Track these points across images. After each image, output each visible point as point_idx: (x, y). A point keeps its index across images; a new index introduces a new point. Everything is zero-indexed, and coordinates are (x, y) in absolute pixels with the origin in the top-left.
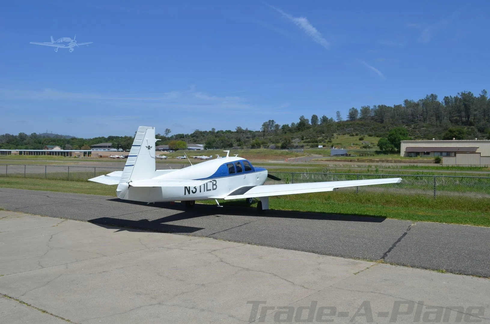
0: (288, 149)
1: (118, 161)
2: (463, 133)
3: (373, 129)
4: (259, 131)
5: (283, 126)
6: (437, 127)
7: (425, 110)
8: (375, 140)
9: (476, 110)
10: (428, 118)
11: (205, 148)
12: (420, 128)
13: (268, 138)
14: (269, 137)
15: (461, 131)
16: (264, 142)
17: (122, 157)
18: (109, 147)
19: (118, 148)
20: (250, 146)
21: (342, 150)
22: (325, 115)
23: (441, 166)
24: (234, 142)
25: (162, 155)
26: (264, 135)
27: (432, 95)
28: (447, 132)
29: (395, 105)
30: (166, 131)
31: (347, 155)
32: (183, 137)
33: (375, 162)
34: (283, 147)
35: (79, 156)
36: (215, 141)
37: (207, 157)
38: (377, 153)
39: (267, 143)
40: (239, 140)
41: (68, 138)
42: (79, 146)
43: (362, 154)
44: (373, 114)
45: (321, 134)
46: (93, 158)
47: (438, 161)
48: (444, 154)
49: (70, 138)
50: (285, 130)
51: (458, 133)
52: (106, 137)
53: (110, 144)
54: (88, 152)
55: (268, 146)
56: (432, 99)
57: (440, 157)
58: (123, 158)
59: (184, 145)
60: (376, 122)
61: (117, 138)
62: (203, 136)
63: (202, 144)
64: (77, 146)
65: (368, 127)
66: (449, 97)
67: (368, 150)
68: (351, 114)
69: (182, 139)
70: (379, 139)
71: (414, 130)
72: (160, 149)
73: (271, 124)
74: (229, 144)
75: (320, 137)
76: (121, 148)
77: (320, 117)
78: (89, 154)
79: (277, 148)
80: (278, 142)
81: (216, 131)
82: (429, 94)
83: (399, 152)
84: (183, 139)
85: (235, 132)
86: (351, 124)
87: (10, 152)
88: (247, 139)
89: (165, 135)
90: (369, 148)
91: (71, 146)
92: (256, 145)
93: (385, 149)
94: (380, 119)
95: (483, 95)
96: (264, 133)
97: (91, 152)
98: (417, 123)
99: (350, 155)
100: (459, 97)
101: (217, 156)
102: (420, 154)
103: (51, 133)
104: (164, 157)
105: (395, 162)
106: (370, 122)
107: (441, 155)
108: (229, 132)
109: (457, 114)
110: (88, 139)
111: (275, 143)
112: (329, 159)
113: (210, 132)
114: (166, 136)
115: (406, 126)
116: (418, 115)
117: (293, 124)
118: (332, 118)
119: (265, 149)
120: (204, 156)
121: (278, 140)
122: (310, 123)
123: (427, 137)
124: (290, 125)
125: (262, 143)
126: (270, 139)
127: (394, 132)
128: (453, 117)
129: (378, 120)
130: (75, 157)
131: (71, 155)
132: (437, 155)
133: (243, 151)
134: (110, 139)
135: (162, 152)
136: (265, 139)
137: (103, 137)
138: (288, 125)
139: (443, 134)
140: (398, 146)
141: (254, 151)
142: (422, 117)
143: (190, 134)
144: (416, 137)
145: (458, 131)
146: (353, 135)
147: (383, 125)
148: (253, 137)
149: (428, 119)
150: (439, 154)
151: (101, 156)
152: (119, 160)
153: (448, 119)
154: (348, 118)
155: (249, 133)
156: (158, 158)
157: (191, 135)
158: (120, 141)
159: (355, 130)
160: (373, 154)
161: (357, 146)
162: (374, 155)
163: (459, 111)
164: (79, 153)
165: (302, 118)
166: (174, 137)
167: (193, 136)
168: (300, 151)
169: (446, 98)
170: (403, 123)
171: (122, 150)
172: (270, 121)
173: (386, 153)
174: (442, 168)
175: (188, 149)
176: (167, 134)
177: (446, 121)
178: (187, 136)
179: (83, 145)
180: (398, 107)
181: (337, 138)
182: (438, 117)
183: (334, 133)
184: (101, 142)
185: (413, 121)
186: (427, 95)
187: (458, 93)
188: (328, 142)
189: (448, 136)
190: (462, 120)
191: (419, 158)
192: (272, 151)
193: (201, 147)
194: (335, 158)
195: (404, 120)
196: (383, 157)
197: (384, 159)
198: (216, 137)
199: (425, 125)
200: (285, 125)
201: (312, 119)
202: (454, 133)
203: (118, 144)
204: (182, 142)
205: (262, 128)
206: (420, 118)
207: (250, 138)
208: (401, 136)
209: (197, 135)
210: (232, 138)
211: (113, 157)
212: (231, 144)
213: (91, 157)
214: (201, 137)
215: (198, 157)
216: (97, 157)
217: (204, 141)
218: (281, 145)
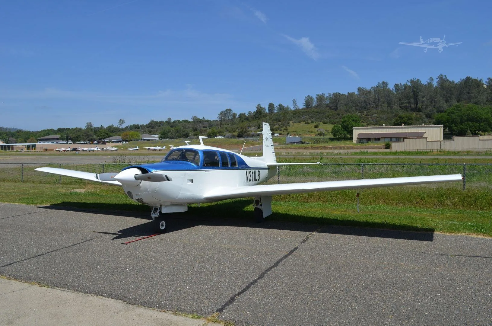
0: (244, 138)
1: (65, 155)
2: (412, 119)
3: (328, 116)
4: (217, 120)
5: (240, 114)
6: (388, 113)
7: (377, 97)
8: (330, 127)
9: (423, 97)
10: (379, 105)
11: (160, 138)
12: (372, 115)
14: (225, 126)
15: (410, 117)
16: (220, 131)
17: (69, 149)
18: (57, 139)
19: (67, 140)
20: (206, 135)
21: (297, 138)
22: (281, 103)
23: (390, 151)
24: (191, 131)
25: (112, 147)
26: (221, 124)
27: (383, 83)
28: (397, 118)
29: (348, 92)
30: (120, 122)
31: (301, 142)
32: (139, 128)
33: (329, 148)
34: (240, 136)
35: (22, 150)
36: (170, 131)
37: (160, 148)
38: (332, 139)
39: (223, 133)
40: (195, 130)
41: (12, 131)
42: (24, 139)
43: (316, 141)
44: (327, 102)
45: (277, 122)
46: (38, 152)
47: (388, 146)
48: (394, 139)
49: (15, 131)
50: (242, 119)
51: (407, 119)
52: (56, 128)
53: (58, 136)
54: (32, 145)
55: (225, 135)
56: (384, 87)
57: (390, 143)
58: (70, 151)
59: (138, 136)
60: (331, 109)
61: (67, 129)
62: (159, 126)
63: (157, 134)
64: (22, 139)
65: (323, 115)
66: (399, 84)
67: (322, 137)
68: (307, 102)
69: (137, 129)
70: (332, 126)
71: (367, 116)
72: (113, 140)
73: (228, 113)
74: (185, 134)
75: (277, 125)
76: (71, 141)
77: (276, 105)
78: (32, 147)
79: (234, 137)
80: (234, 131)
81: (172, 121)
82: (381, 82)
83: (351, 139)
84: (139, 130)
85: (192, 122)
86: (307, 112)
88: (203, 129)
89: (119, 126)
90: (324, 135)
91: (15, 139)
92: (212, 134)
93: (339, 136)
94: (335, 107)
95: (430, 83)
96: (220, 122)
97: (35, 145)
98: (370, 109)
99: (304, 142)
100: (409, 84)
101: (171, 146)
102: (371, 140)
104: (114, 148)
105: (348, 148)
106: (325, 109)
107: (391, 140)
108: (186, 121)
109: (407, 101)
110: (36, 132)
111: (232, 132)
112: (284, 147)
113: (166, 122)
114: (120, 127)
115: (360, 112)
116: (371, 102)
118: (288, 106)
119: (221, 138)
120: (157, 147)
121: (234, 129)
122: (267, 111)
123: (378, 123)
124: (247, 114)
125: (218, 132)
126: (226, 128)
127: (346, 119)
128: (403, 103)
129: (333, 108)
130: (17, 151)
131: (13, 149)
132: (387, 141)
134: (59, 131)
135: (116, 144)
136: (222, 128)
137: (52, 130)
138: (244, 114)
139: (394, 121)
140: (351, 133)
141: (209, 141)
142: (374, 104)
143: (145, 124)
144: (368, 124)
145: (407, 117)
146: (308, 123)
147: (337, 112)
148: (210, 127)
149: (380, 106)
150: (389, 139)
151: (46, 150)
152: (65, 152)
153: (398, 105)
154: (304, 105)
155: (206, 122)
156: (107, 150)
157: (147, 125)
158: (69, 133)
159: (310, 117)
160: (327, 141)
161: (312, 133)
162: (327, 142)
163: (408, 98)
164: (22, 146)
165: (258, 107)
166: (129, 128)
167: (148, 126)
168: (256, 140)
169: (396, 85)
170: (356, 110)
171: (71, 142)
172: (227, 110)
173: (339, 139)
174: (391, 153)
175: (141, 140)
176: (121, 125)
177: (396, 107)
178: (142, 126)
179: (29, 138)
180: (351, 95)
181: (293, 126)
182: (389, 104)
183: (290, 120)
184: (49, 135)
185: (365, 108)
186: (379, 83)
188: (284, 130)
189: (398, 122)
190: (410, 106)
191: (370, 144)
192: (229, 140)
193: (156, 137)
194: (290, 146)
195: (357, 108)
196: (336, 143)
197: (337, 146)
198: (172, 127)
199: (377, 112)
200: (242, 114)
201: (269, 108)
202: (403, 119)
203: (67, 136)
204: (137, 133)
205: (219, 117)
206: (372, 105)
207: (206, 128)
208: (353, 123)
209: (152, 125)
210: (189, 127)
211: (59, 150)
212: (187, 133)
213: (35, 151)
214: (157, 127)
215: (151, 148)
216: (41, 150)
217: (159, 131)
218: (238, 134)
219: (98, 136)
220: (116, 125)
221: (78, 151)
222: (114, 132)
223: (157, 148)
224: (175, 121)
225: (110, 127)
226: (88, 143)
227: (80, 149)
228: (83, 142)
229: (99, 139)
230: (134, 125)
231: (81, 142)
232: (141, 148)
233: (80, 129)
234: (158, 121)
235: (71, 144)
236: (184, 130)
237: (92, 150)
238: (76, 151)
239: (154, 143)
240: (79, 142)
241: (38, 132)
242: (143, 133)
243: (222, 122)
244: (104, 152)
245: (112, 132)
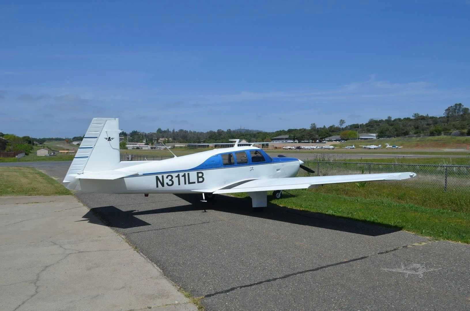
11: (379, 137)
13: (452, 124)
16: (446, 129)
17: (293, 147)
19: (294, 140)
20: (429, 133)
24: (412, 129)
25: (330, 145)
26: (448, 120)
30: (341, 122)
32: (358, 127)
36: (388, 130)
37: (376, 146)
39: (450, 130)
40: (417, 128)
41: (254, 133)
49: (257, 132)
52: (286, 130)
53: (287, 136)
55: (451, 133)
58: (295, 149)
59: (355, 135)
61: (296, 130)
62: (379, 125)
63: (376, 133)
64: (261, 139)
69: (356, 129)
72: (332, 139)
73: (458, 108)
74: (405, 133)
78: (266, 145)
79: (462, 134)
80: (463, 128)
81: (393, 119)
84: (358, 129)
85: (415, 119)
87: (209, 145)
88: (426, 126)
89: (339, 126)
91: (255, 139)
92: (435, 132)
96: (447, 118)
97: (269, 144)
101: (387, 145)
103: (243, 128)
104: (332, 147)
108: (408, 119)
110: (271, 133)
111: (460, 129)
113: (386, 120)
114: (341, 127)
119: (445, 136)
121: (464, 125)
125: (443, 130)
126: (454, 125)
133: (418, 139)
134: (289, 131)
135: (334, 143)
136: (449, 125)
137: (283, 131)
141: (432, 139)
143: (364, 124)
148: (434, 124)
151: (276, 148)
152: (291, 150)
155: (430, 119)
156: (326, 148)
157: (366, 124)
158: (296, 133)
166: (349, 127)
167: (367, 125)
171: (297, 141)
172: (456, 105)
175: (359, 139)
176: (341, 125)
178: (362, 126)
179: (265, 138)
184: (281, 135)
192: (454, 138)
193: (374, 136)
198: (391, 125)
203: (294, 136)
204: (355, 132)
205: (445, 113)
207: (430, 125)
209: (371, 124)
210: (410, 126)
211: (285, 148)
212: (407, 131)
213: (268, 149)
214: (376, 126)
215: (368, 146)
216: (272, 148)
217: (377, 130)
218: (468, 131)
219: (320, 136)
220: (337, 125)
221: (301, 149)
222: (334, 132)
223: (373, 147)
224: (396, 119)
225: (331, 127)
226: (311, 142)
227: (302, 148)
228: (307, 141)
229: (321, 138)
230: (354, 125)
231: (305, 141)
232: (357, 147)
233: (305, 130)
234: (378, 120)
235: (296, 142)
236: (404, 128)
237: (311, 148)
238: (300, 149)
239: (371, 142)
240: (303, 141)
241: (273, 133)
242: (362, 132)
243: (449, 118)
244: (322, 150)
245: (333, 131)
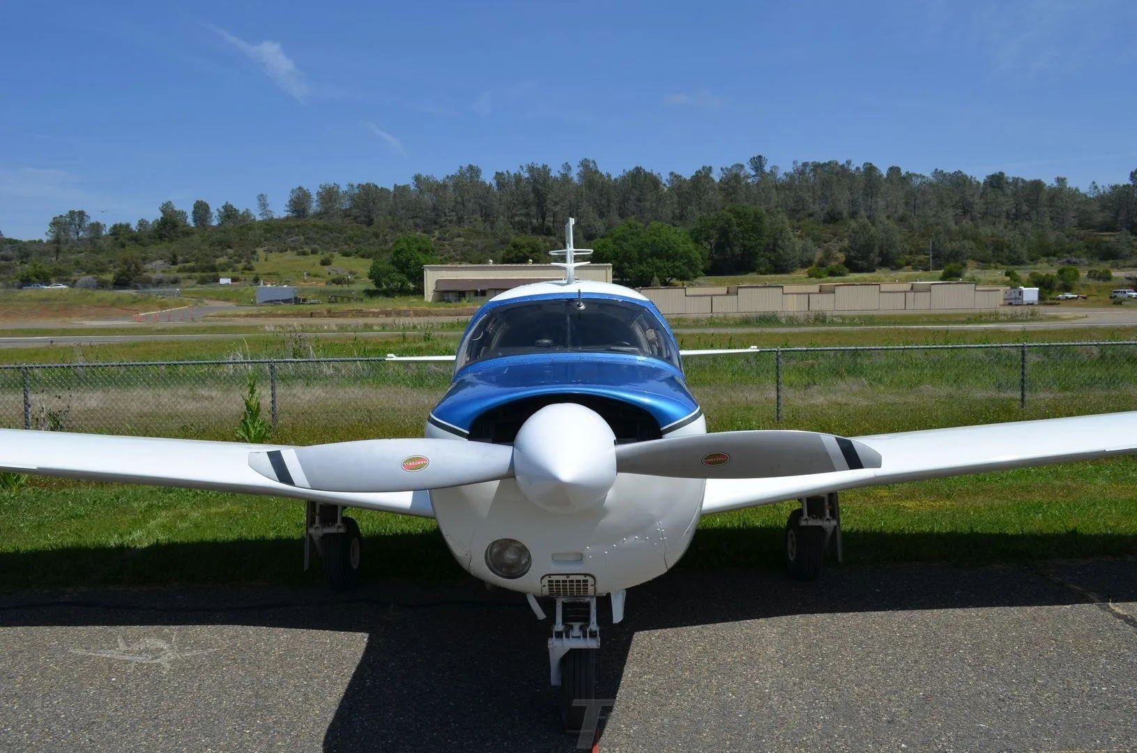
0: (136, 288)
3: (351, 239)
4: (41, 241)
5: (115, 227)
6: (486, 236)
7: (459, 200)
8: (362, 266)
9: (556, 204)
10: (466, 217)
12: (453, 238)
13: (71, 259)
14: (73, 257)
15: (536, 246)
16: (60, 270)
20: (18, 280)
21: (286, 290)
22: (230, 203)
26: (58, 251)
27: (471, 167)
28: (510, 247)
29: (395, 185)
31: (297, 301)
33: (371, 315)
34: (120, 283)
38: (370, 294)
39: (70, 274)
43: (334, 298)
44: (347, 205)
45: (222, 249)
50: (122, 239)
51: (529, 249)
55: (75, 281)
56: (471, 177)
60: (357, 223)
65: (339, 235)
66: (506, 173)
67: (345, 287)
68: (295, 202)
70: (369, 262)
71: (441, 242)
73: (77, 222)
75: (222, 256)
77: (215, 208)
79: (102, 285)
80: (102, 271)
82: (465, 166)
83: (420, 292)
86: (298, 226)
90: (349, 282)
92: (34, 278)
93: (387, 285)
95: (566, 174)
96: (56, 245)
98: (445, 226)
99: (304, 300)
100: (525, 174)
102: (467, 295)
105: (417, 314)
106: (343, 221)
109: (524, 211)
111: (94, 273)
112: (255, 312)
115: (424, 232)
116: (447, 211)
117: (142, 223)
118: (247, 210)
121: (102, 264)
122: (190, 221)
123: (468, 257)
124: (134, 226)
125: (56, 273)
126: (77, 263)
127: (404, 245)
128: (515, 215)
129: (360, 219)
136: (62, 262)
138: (128, 226)
139: (501, 253)
140: (419, 278)
141: (30, 296)
142: (453, 214)
144: (448, 260)
145: (529, 246)
146: (304, 254)
147: (372, 229)
148: (22, 258)
149: (468, 219)
153: (506, 219)
154: (287, 211)
159: (309, 240)
160: (361, 297)
161: (318, 279)
162: (362, 300)
163: (526, 204)
165: (167, 208)
168: (172, 294)
169: (499, 176)
170: (416, 225)
172: (72, 213)
173: (389, 293)
177: (501, 222)
180: (401, 191)
181: (266, 260)
182: (487, 216)
183: (258, 246)
185: (436, 223)
186: (461, 167)
187: (521, 167)
188: (245, 269)
189: (512, 255)
190: (531, 222)
191: (465, 305)
192: (89, 294)
194: (269, 308)
195: (418, 221)
196: (379, 304)
197: (391, 309)
199: (461, 233)
200: (121, 225)
201: (194, 213)
202: (522, 250)
205: (50, 231)
206: (451, 216)
207: (11, 260)
208: (420, 256)
218: (114, 278)
243: (62, 245)
